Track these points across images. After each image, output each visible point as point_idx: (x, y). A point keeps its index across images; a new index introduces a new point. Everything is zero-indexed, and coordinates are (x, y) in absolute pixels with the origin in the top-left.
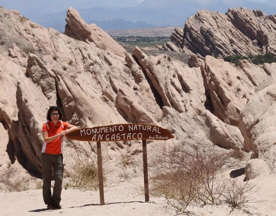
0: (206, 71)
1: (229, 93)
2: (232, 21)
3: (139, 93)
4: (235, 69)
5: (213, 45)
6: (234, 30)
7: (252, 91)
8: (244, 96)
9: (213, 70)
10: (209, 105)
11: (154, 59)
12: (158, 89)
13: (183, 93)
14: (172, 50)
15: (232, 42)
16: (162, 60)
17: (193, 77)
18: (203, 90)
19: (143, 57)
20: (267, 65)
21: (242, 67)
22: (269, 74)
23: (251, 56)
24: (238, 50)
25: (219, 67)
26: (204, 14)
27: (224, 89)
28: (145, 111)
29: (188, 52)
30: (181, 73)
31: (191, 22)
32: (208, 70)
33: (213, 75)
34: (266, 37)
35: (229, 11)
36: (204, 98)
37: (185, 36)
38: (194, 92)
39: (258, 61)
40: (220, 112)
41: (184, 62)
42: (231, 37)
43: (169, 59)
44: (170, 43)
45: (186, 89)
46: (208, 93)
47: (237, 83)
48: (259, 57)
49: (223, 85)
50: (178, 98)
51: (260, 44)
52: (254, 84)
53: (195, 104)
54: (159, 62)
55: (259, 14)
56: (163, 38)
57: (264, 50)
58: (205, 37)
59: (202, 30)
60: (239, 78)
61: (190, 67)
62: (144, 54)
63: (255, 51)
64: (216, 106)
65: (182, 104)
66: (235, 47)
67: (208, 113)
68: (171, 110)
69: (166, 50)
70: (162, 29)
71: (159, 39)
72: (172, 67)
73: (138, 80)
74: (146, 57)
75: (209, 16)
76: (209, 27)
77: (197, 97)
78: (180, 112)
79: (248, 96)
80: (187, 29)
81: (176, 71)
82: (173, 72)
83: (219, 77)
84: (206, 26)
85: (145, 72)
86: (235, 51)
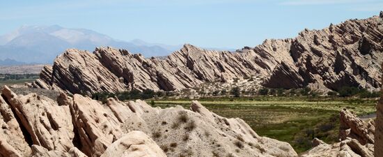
0: (74, 109)
1: (96, 130)
2: (99, 59)
3: (8, 132)
4: (102, 107)
5: (82, 82)
6: (101, 68)
7: (118, 127)
8: (111, 133)
9: (81, 108)
10: (77, 142)
11: (23, 98)
12: (27, 127)
13: (52, 130)
14: (41, 87)
15: (99, 79)
16: (32, 99)
17: (62, 115)
18: (71, 127)
19: (12, 96)
20: (132, 102)
21: (108, 105)
22: (133, 111)
23: (118, 93)
24: (106, 87)
25: (87, 105)
26: (72, 52)
27: (92, 126)
28: (14, 150)
29: (57, 89)
30: (50, 112)
31: (60, 60)
32: (76, 108)
33: (81, 113)
34: (132, 75)
35: (97, 49)
36: (72, 135)
37: (54, 74)
38: (63, 129)
39: (124, 97)
40: (87, 148)
41: (53, 98)
42: (99, 74)
43: (39, 98)
44: (39, 80)
45: (55, 126)
46: (76, 130)
47: (104, 120)
48: (125, 93)
49: (91, 122)
50: (47, 135)
51: (126, 81)
52: (120, 121)
53: (64, 141)
54: (28, 101)
55: (125, 53)
56: (32, 75)
57: (130, 87)
58: (74, 74)
59: (70, 68)
60: (105, 115)
61: (59, 105)
62: (13, 93)
63: (121, 88)
64: (84, 143)
65: (51, 141)
66: (103, 84)
67: (76, 150)
68: (40, 148)
69: (35, 87)
70: (32, 66)
71: (28, 76)
72: (41, 105)
73: (7, 118)
74: (16, 96)
75: (77, 54)
76: (78, 64)
77: (66, 134)
78: (50, 149)
79: (114, 132)
80: (56, 67)
81: (46, 110)
82: (42, 111)
83: (86, 114)
84: (75, 64)
85: (14, 111)
86: (103, 88)
